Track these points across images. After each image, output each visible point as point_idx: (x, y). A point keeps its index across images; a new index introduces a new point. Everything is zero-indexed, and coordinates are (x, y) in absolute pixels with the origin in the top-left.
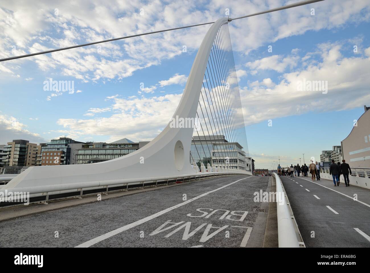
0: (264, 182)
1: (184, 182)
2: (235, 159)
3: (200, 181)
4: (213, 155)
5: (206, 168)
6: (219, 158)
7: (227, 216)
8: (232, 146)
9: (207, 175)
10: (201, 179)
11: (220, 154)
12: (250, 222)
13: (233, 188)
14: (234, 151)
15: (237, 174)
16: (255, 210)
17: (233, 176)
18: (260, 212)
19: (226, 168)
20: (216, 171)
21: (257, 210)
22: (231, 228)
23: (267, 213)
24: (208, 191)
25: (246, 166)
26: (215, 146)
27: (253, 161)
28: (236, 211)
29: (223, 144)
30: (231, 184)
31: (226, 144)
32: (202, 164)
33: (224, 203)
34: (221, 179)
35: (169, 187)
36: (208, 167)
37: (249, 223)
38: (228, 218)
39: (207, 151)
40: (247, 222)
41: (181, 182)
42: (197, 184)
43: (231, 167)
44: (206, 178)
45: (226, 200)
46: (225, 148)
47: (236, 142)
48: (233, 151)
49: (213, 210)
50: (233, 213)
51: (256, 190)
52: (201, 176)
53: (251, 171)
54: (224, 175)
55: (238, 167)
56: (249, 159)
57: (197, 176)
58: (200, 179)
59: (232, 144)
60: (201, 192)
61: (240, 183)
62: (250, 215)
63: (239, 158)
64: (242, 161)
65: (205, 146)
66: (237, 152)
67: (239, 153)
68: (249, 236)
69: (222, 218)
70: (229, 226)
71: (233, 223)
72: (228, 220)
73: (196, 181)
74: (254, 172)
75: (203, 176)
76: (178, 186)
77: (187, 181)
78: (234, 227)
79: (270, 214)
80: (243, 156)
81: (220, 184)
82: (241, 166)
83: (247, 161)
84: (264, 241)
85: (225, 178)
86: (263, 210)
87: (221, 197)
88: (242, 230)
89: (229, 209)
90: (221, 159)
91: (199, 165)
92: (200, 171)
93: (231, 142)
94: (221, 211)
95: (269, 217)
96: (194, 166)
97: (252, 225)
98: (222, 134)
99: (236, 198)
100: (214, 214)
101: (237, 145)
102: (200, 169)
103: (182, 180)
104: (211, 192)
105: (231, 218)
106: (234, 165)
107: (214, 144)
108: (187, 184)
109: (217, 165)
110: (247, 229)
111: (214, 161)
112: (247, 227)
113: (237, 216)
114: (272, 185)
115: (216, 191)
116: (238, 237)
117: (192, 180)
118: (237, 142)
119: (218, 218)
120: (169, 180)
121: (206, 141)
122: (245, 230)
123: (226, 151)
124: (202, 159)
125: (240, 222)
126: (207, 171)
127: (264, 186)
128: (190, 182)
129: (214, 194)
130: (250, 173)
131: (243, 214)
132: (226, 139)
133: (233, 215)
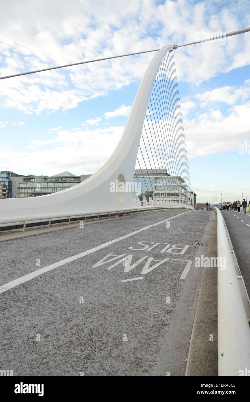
0: (205, 217)
1: (126, 215)
2: (177, 193)
3: (142, 215)
4: (155, 189)
5: (148, 201)
6: (161, 192)
7: (168, 249)
8: (174, 180)
9: (148, 209)
10: (143, 212)
11: (163, 188)
12: (191, 255)
13: (175, 222)
14: (177, 185)
15: (178, 208)
16: (195, 244)
17: (175, 210)
18: (200, 246)
19: (168, 202)
20: (157, 204)
21: (198, 244)
22: (171, 261)
23: (207, 247)
24: (150, 224)
25: (188, 200)
26: (158, 180)
27: (195, 195)
28: (177, 245)
29: (165, 178)
30: (172, 218)
31: (168, 178)
32: (144, 198)
33: (165, 237)
34: (163, 213)
35: (111, 220)
36: (150, 201)
37: (190, 257)
38: (169, 251)
39: (149, 185)
40: (188, 255)
41: (123, 215)
42: (139, 218)
43: (173, 201)
44: (148, 211)
45: (167, 234)
46: (167, 181)
47: (178, 176)
48: (175, 185)
49: (155, 244)
50: (174, 246)
51: (198, 224)
52: (143, 210)
53: (192, 205)
54: (166, 208)
55: (180, 201)
56: (191, 193)
57: (139, 210)
58: (141, 212)
59: (174, 177)
60: (142, 226)
61: (181, 217)
62: (191, 248)
63: (181, 192)
64: (184, 195)
65: (147, 179)
66: (179, 186)
67: (181, 187)
68: (189, 269)
69: (163, 251)
70: (169, 259)
71: (174, 256)
72: (169, 253)
73: (138, 215)
74: (195, 206)
75: (145, 209)
76: (120, 219)
77: (129, 214)
78: (175, 260)
79: (211, 248)
80: (185, 190)
81: (162, 218)
82: (182, 200)
83: (189, 194)
84: (203, 274)
85: (167, 212)
86: (203, 245)
87: (163, 230)
88: (183, 263)
89: (170, 243)
90: (163, 193)
91: (141, 198)
92: (142, 205)
93: (173, 176)
94: (162, 244)
95: (209, 251)
96: (136, 200)
97: (193, 259)
98: (164, 168)
99: (177, 232)
100: (155, 248)
101: (180, 178)
102: (142, 202)
103: (124, 213)
104: (152, 225)
105: (172, 251)
106: (176, 199)
107: (156, 178)
108: (128, 217)
109: (159, 199)
110: (187, 262)
111: (156, 195)
112: (187, 261)
113: (178, 249)
114: (214, 219)
115: (158, 225)
116: (179, 269)
117: (133, 213)
118: (180, 176)
119: (159, 251)
120: (111, 213)
121: (148, 174)
122: (185, 264)
123: (168, 185)
124: (144, 192)
125: (180, 255)
126: (149, 205)
127: (205, 220)
128: (132, 216)
129: (156, 228)
130: (192, 207)
131: (183, 247)
132: (168, 172)
133: (174, 248)
